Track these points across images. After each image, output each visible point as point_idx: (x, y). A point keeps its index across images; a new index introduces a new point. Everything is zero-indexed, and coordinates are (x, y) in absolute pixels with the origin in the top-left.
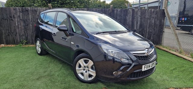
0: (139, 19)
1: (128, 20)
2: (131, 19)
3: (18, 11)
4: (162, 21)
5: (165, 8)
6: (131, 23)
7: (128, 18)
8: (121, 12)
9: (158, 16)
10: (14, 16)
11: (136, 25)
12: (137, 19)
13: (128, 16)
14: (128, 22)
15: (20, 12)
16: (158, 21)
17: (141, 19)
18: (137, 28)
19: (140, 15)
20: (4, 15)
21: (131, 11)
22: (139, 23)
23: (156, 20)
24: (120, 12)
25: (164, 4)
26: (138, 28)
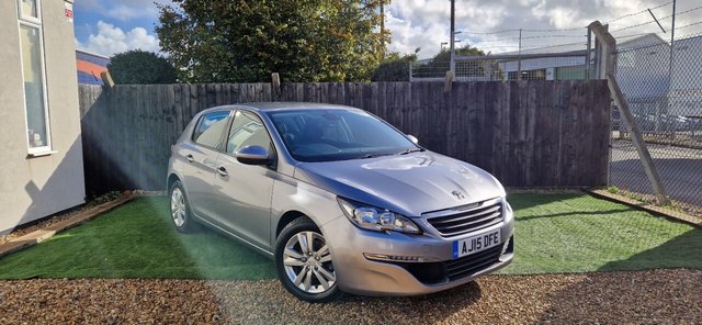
0: (533, 111)
1: (499, 112)
2: (508, 109)
3: (188, 93)
4: (604, 113)
5: (610, 76)
6: (508, 122)
7: (499, 106)
8: (477, 91)
9: (588, 98)
10: (174, 108)
11: (523, 128)
12: (527, 110)
13: (499, 101)
14: (499, 117)
15: (191, 96)
16: (591, 115)
17: (539, 107)
18: (526, 135)
19: (534, 96)
20: (148, 106)
21: (508, 87)
22: (532, 122)
23: (583, 111)
24: (474, 91)
25: (604, 64)
26: (531, 135)
